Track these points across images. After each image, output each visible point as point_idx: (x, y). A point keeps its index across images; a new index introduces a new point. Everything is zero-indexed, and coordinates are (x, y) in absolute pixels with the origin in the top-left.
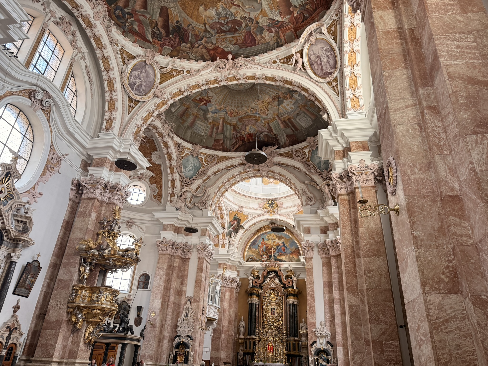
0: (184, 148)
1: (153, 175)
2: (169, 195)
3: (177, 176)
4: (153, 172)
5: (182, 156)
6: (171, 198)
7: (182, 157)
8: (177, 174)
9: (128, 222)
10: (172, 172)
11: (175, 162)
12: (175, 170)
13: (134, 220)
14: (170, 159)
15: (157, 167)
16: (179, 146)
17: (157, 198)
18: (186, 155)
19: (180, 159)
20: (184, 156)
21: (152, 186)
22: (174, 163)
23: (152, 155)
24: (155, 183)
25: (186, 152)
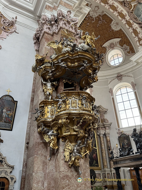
0: (130, 2)
1: (120, 39)
2: (138, 42)
3: (135, 26)
4: (119, 38)
5: (131, 10)
6: (139, 43)
7: (133, 10)
8: (135, 24)
9: (118, 77)
10: (130, 25)
11: (128, 16)
12: (131, 21)
13: (121, 74)
14: (123, 17)
15: (119, 32)
16: (124, 3)
17: (131, 53)
18: (134, 7)
19: (132, 13)
20: (133, 9)
21: (123, 47)
22: (128, 18)
23: (112, 26)
24: (124, 44)
25: (133, 5)
